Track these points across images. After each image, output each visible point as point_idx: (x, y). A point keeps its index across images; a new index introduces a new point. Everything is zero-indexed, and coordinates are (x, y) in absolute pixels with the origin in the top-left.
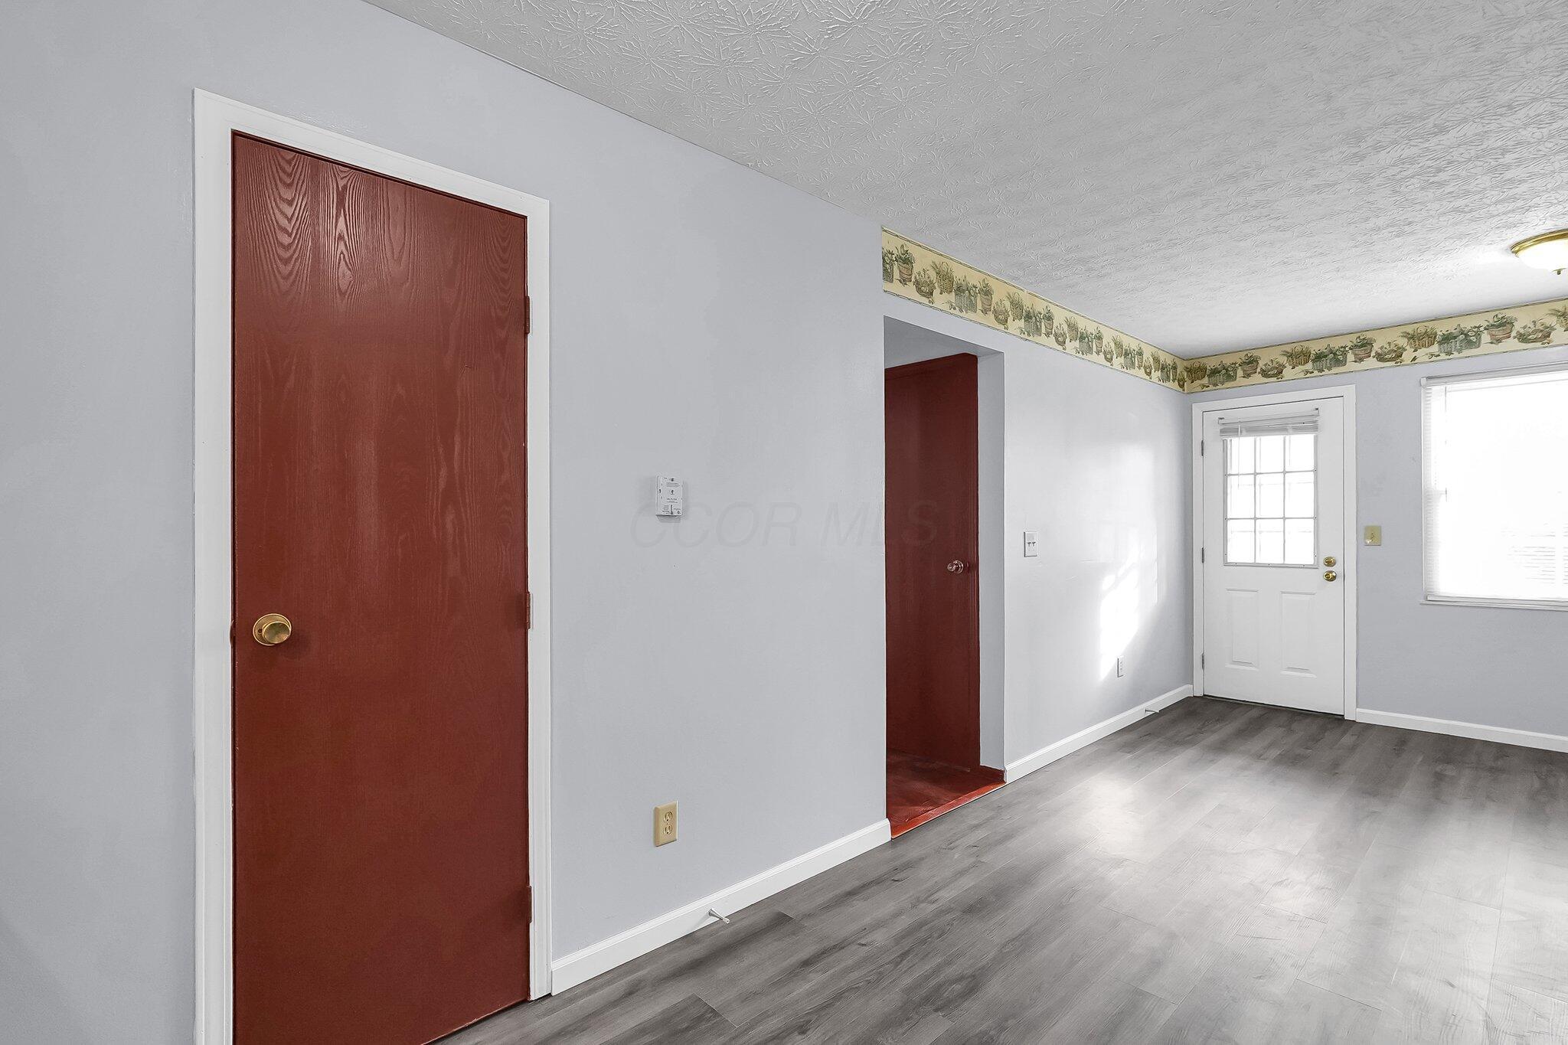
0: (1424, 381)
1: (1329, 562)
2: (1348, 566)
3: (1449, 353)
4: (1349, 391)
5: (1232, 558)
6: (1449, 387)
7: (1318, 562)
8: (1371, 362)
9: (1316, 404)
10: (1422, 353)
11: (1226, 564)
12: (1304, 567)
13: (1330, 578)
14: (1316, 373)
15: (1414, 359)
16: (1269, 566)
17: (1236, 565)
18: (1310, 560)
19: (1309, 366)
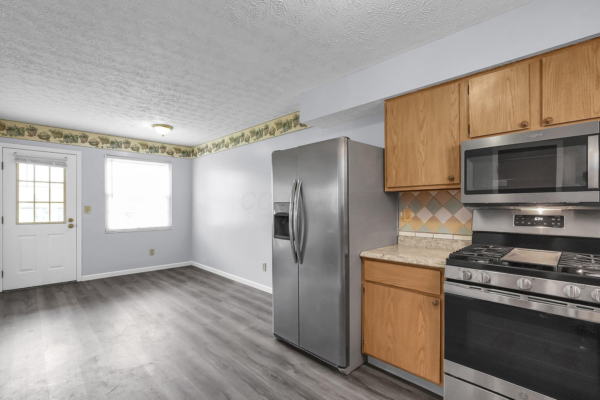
0: (106, 156)
1: (71, 220)
2: (78, 221)
3: (113, 148)
4: (79, 153)
5: (20, 221)
6: (114, 159)
7: (66, 221)
8: (87, 144)
9: (65, 156)
10: (104, 145)
11: (18, 223)
12: (59, 223)
13: (71, 226)
14: (65, 143)
15: (102, 147)
16: (42, 223)
17: (24, 224)
18: (62, 220)
19: (62, 139)
